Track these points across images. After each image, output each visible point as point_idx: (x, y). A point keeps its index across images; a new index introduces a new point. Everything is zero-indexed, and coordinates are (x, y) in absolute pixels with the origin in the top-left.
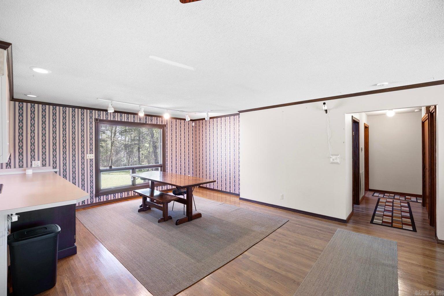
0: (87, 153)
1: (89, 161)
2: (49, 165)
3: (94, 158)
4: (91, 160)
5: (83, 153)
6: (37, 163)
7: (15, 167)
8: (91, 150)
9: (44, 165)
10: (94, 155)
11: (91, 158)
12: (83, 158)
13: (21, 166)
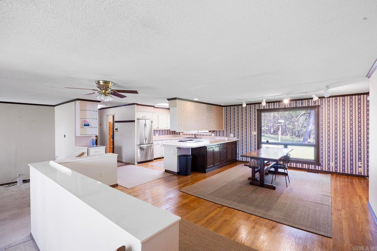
0: (253, 131)
1: (254, 136)
2: (236, 137)
3: (256, 134)
4: (255, 135)
5: (251, 131)
6: (232, 135)
7: (225, 136)
8: (255, 129)
9: (234, 136)
10: (256, 132)
11: (255, 134)
12: (251, 134)
13: (227, 136)
